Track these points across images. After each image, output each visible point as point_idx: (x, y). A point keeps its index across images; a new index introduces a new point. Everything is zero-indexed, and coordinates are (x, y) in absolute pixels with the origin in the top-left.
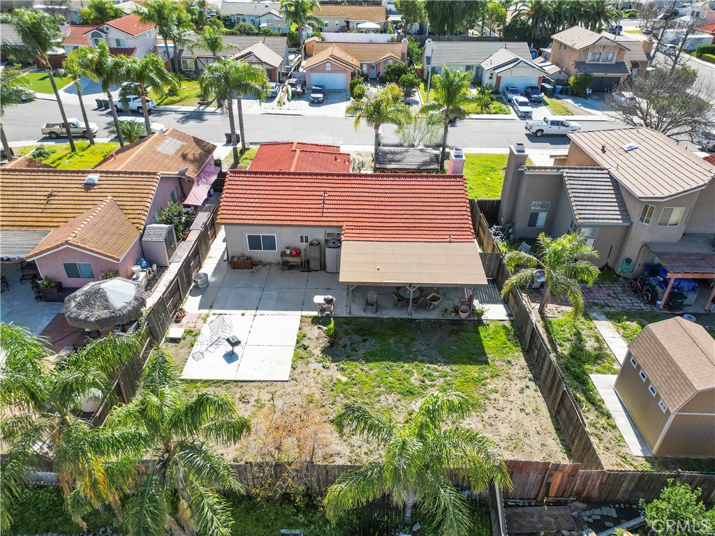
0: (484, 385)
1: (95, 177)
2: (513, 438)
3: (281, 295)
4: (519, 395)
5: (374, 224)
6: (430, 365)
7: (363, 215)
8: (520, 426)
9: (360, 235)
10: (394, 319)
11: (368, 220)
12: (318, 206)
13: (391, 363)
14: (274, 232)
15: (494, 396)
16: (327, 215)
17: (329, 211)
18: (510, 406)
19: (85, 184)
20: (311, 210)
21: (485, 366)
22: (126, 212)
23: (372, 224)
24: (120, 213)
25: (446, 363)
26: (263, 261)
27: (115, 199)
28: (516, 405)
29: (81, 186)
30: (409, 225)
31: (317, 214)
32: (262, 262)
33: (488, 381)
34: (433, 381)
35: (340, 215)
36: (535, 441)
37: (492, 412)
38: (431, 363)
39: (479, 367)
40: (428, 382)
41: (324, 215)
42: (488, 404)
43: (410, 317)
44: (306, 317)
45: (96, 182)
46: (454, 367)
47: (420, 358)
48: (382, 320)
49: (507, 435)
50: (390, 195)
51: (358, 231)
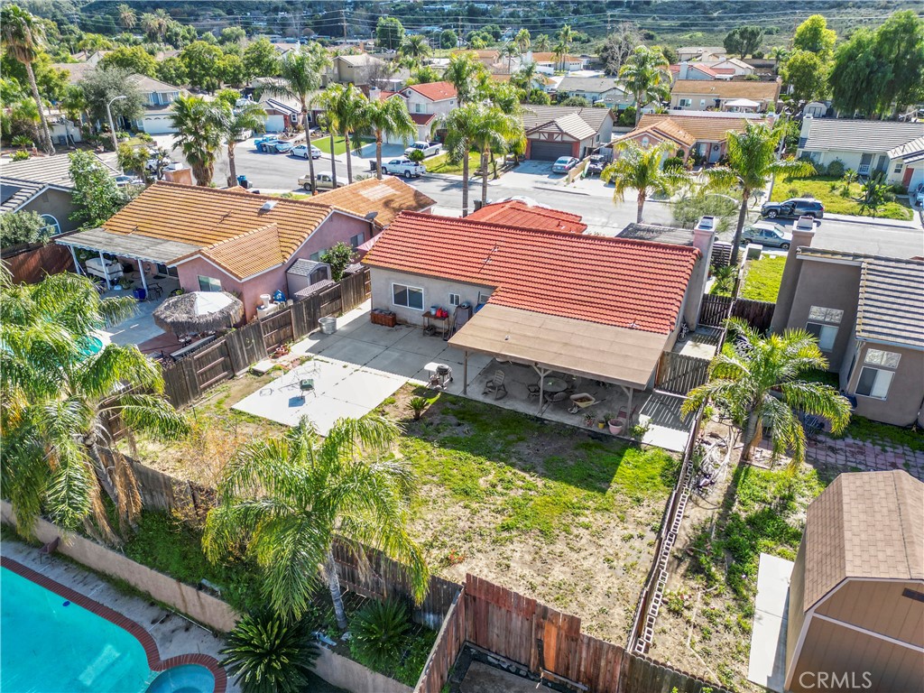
0: (577, 515)
1: (272, 204)
2: (563, 586)
3: (401, 358)
4: (619, 543)
5: (539, 291)
6: (519, 472)
7: (530, 279)
8: (587, 578)
9: (514, 301)
10: (516, 412)
11: (533, 285)
12: (480, 261)
13: (469, 455)
14: (422, 285)
15: (582, 531)
16: (485, 272)
17: (491, 267)
18: (593, 549)
19: (261, 209)
20: (469, 264)
21: (596, 494)
22: (282, 239)
23: (536, 291)
24: (277, 239)
25: (543, 475)
26: (409, 321)
27: (279, 226)
28: (603, 552)
29: (256, 211)
30: (586, 299)
31: (474, 270)
32: (406, 322)
33: (586, 512)
34: (507, 489)
35: (502, 274)
36: (594, 602)
37: (560, 547)
38: (523, 470)
39: (586, 492)
40: (499, 489)
41: (482, 271)
42: (561, 537)
43: (539, 415)
44: (411, 385)
45: (271, 208)
46: (551, 483)
47: (514, 460)
48: (499, 410)
49: (557, 581)
50: (578, 260)
51: (514, 296)
